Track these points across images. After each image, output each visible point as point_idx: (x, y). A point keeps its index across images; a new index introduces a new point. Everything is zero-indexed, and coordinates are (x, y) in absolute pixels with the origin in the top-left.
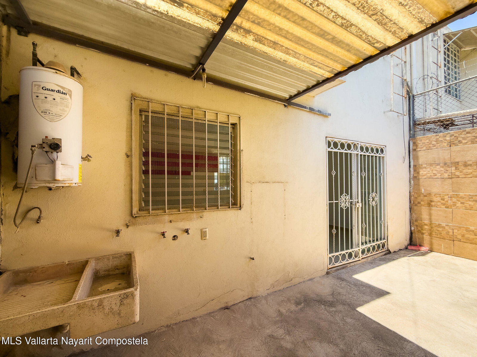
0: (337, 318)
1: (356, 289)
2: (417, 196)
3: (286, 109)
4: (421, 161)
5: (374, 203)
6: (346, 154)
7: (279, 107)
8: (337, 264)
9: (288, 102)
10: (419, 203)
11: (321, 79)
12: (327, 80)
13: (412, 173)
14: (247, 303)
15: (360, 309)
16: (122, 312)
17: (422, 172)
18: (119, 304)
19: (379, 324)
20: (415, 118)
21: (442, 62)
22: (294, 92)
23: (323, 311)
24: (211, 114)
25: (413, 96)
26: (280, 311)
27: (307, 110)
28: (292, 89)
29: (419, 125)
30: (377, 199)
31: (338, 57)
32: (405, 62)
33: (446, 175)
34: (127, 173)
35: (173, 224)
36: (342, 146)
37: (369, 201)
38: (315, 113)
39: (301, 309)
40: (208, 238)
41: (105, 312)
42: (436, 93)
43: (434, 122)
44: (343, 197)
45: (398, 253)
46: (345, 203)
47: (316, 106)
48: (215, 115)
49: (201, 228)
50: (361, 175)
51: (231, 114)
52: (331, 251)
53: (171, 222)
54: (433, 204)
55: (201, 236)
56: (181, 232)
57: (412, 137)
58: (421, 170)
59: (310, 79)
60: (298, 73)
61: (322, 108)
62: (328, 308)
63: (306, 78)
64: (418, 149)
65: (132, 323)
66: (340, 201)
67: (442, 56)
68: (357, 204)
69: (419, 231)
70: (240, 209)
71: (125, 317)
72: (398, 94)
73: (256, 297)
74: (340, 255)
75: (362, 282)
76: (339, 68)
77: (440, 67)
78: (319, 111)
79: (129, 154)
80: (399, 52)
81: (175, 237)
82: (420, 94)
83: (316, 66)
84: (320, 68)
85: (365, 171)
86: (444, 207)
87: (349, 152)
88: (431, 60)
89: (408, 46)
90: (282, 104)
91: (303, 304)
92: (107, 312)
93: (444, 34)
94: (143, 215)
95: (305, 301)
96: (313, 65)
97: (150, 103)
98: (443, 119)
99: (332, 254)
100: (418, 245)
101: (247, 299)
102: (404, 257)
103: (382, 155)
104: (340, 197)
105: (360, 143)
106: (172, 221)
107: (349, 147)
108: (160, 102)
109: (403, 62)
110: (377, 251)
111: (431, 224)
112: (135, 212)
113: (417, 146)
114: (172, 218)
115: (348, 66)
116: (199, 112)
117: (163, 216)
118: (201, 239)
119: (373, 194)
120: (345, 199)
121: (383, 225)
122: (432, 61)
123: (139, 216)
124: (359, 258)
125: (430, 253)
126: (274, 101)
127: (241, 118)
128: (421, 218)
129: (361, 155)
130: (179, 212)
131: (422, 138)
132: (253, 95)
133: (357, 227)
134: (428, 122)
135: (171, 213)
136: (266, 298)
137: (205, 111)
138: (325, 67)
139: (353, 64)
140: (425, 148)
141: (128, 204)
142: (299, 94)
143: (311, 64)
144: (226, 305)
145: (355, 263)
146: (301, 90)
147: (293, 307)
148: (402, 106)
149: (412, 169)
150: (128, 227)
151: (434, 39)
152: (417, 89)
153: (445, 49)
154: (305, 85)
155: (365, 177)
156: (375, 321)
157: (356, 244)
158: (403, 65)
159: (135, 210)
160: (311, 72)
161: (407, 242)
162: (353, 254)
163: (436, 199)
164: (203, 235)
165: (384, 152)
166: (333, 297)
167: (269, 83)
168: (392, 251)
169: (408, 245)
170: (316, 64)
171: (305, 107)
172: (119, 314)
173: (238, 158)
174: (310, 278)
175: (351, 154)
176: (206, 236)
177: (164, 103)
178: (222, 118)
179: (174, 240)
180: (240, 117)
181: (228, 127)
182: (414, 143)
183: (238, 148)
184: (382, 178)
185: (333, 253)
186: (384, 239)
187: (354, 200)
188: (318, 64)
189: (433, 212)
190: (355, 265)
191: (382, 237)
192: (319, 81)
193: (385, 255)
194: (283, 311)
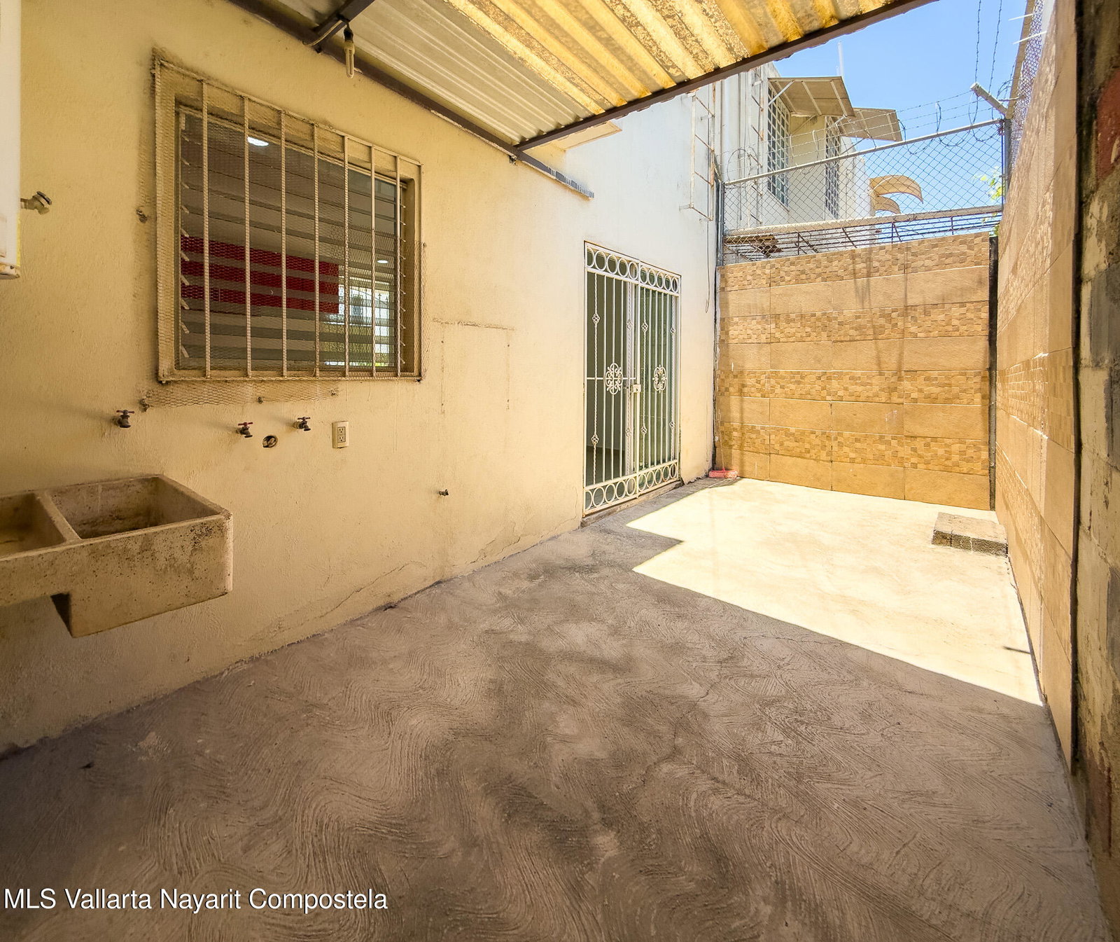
0: (602, 587)
1: (630, 542)
2: (724, 377)
3: (512, 165)
4: (732, 309)
5: (660, 386)
6: (618, 282)
7: (498, 160)
8: (599, 508)
9: (518, 150)
10: (727, 390)
11: (583, 115)
12: (591, 120)
13: (718, 333)
14: (434, 592)
15: (638, 569)
16: (198, 566)
17: (733, 332)
18: (190, 548)
19: (665, 583)
20: (726, 229)
21: (765, 132)
22: (531, 132)
23: (577, 580)
24: (357, 146)
25: (724, 185)
26: (501, 594)
27: (553, 177)
28: (529, 124)
29: (729, 242)
30: (665, 378)
31: (614, 77)
32: (713, 116)
33: (763, 338)
34: (141, 263)
35: (265, 407)
36: (612, 264)
37: (652, 382)
38: (565, 187)
39: (539, 585)
40: (348, 445)
41: (158, 568)
42: (755, 187)
43: (751, 240)
44: (611, 371)
45: (695, 484)
46: (615, 383)
47: (569, 171)
48: (366, 150)
49: (334, 420)
50: (641, 328)
51: (403, 155)
52: (589, 482)
53: (260, 401)
54: (745, 390)
55: (333, 440)
56: (285, 428)
57: (720, 263)
58: (731, 328)
59: (564, 110)
60: (542, 90)
61: (578, 179)
62: (586, 576)
63: (556, 105)
64: (729, 289)
65: (219, 592)
66: (606, 379)
67: (765, 120)
68: (634, 386)
69: (726, 443)
70: (419, 381)
71: (203, 578)
72: (701, 176)
73: (451, 579)
74: (604, 487)
75: (640, 531)
76: (615, 100)
77: (762, 139)
78: (573, 183)
79: (146, 212)
80: (704, 91)
81: (270, 441)
82: (732, 183)
83: (576, 85)
84: (582, 90)
85: (647, 322)
86: (759, 395)
87: (622, 278)
88: (750, 122)
89: (718, 83)
90: (504, 153)
91: (542, 577)
92: (163, 568)
93: (769, 79)
94: (187, 379)
95: (546, 571)
96: (571, 82)
97: (205, 86)
98: (763, 236)
99: (591, 487)
100: (723, 468)
101: (433, 585)
102: (702, 489)
103: (675, 294)
104: (607, 370)
105: (640, 264)
106: (262, 399)
107: (623, 269)
108: (233, 89)
109: (710, 116)
110: (663, 481)
111: (742, 427)
112: (166, 370)
113: (726, 282)
114: (262, 390)
115: (628, 100)
116: (329, 136)
117: (240, 384)
118: (333, 447)
119: (660, 369)
120: (615, 374)
121: (673, 431)
122: (752, 126)
123: (175, 382)
124: (635, 494)
125: (739, 480)
126: (490, 143)
127: (422, 170)
128: (729, 418)
129: (642, 289)
130: (281, 379)
131: (734, 267)
132: (448, 120)
133: (632, 432)
134: (743, 238)
135: (261, 378)
136: (470, 578)
137: (343, 137)
138: (591, 91)
139: (636, 98)
140: (736, 287)
141: (145, 347)
142: (540, 138)
143: (569, 80)
144: (388, 600)
145: (628, 504)
146: (545, 130)
147: (526, 584)
148: (705, 201)
149: (718, 325)
150: (145, 410)
151: (756, 84)
152: (729, 176)
153: (770, 106)
154: (552, 119)
155: (647, 332)
156: (658, 581)
157: (630, 469)
158: (710, 120)
159: (166, 364)
160: (566, 96)
161: (708, 465)
162: (626, 487)
163: (750, 381)
164: (338, 436)
165: (679, 287)
166: (594, 558)
167: (484, 101)
168: (686, 481)
169: (709, 470)
170: (577, 81)
171: (549, 171)
172: (191, 572)
173: (416, 262)
174: (552, 534)
175: (625, 283)
176: (343, 441)
177: (243, 94)
178: (381, 161)
179: (267, 447)
180: (419, 166)
181: (394, 185)
182: (723, 276)
183: (416, 238)
184: (673, 337)
185: (593, 484)
186: (675, 458)
187: (630, 378)
188: (579, 81)
189: (746, 406)
190: (628, 508)
191: (672, 455)
192: (578, 117)
193: (675, 488)
194: (507, 591)
